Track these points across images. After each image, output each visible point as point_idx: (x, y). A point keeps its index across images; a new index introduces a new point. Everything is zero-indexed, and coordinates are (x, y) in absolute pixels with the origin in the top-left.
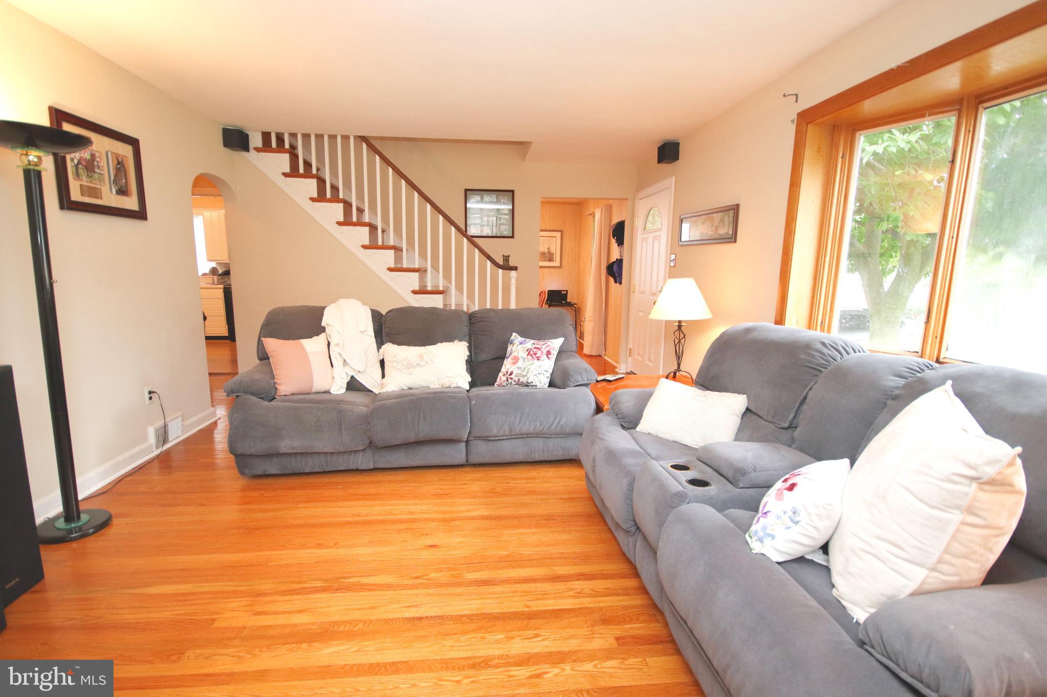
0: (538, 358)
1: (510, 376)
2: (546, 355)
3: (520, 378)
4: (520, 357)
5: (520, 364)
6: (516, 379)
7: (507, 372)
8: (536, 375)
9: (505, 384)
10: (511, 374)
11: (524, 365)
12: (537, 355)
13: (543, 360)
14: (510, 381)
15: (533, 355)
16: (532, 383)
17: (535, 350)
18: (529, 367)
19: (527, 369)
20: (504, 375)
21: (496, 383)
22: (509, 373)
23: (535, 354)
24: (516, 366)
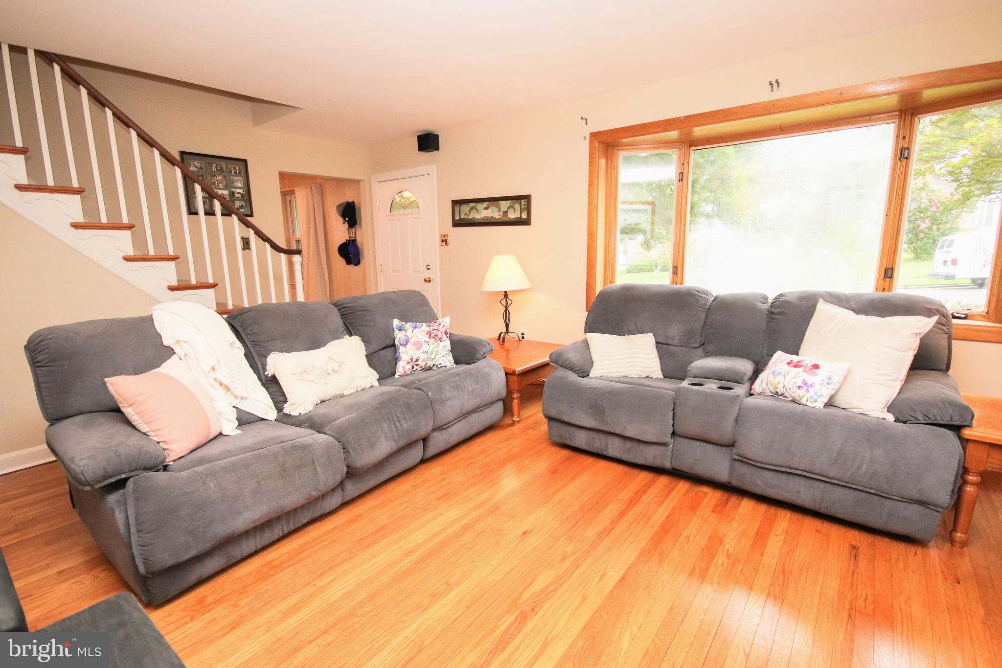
0: (441, 340)
1: (416, 363)
2: (445, 335)
3: (427, 362)
4: (421, 341)
5: (425, 347)
6: (423, 365)
7: (412, 360)
8: (444, 356)
9: (409, 372)
10: (417, 360)
11: (431, 348)
12: (439, 336)
13: (444, 341)
14: (415, 367)
15: (436, 337)
16: (440, 364)
17: (434, 332)
18: (436, 349)
19: (434, 352)
20: (408, 363)
21: (397, 374)
22: (414, 360)
23: (437, 336)
24: (422, 350)
